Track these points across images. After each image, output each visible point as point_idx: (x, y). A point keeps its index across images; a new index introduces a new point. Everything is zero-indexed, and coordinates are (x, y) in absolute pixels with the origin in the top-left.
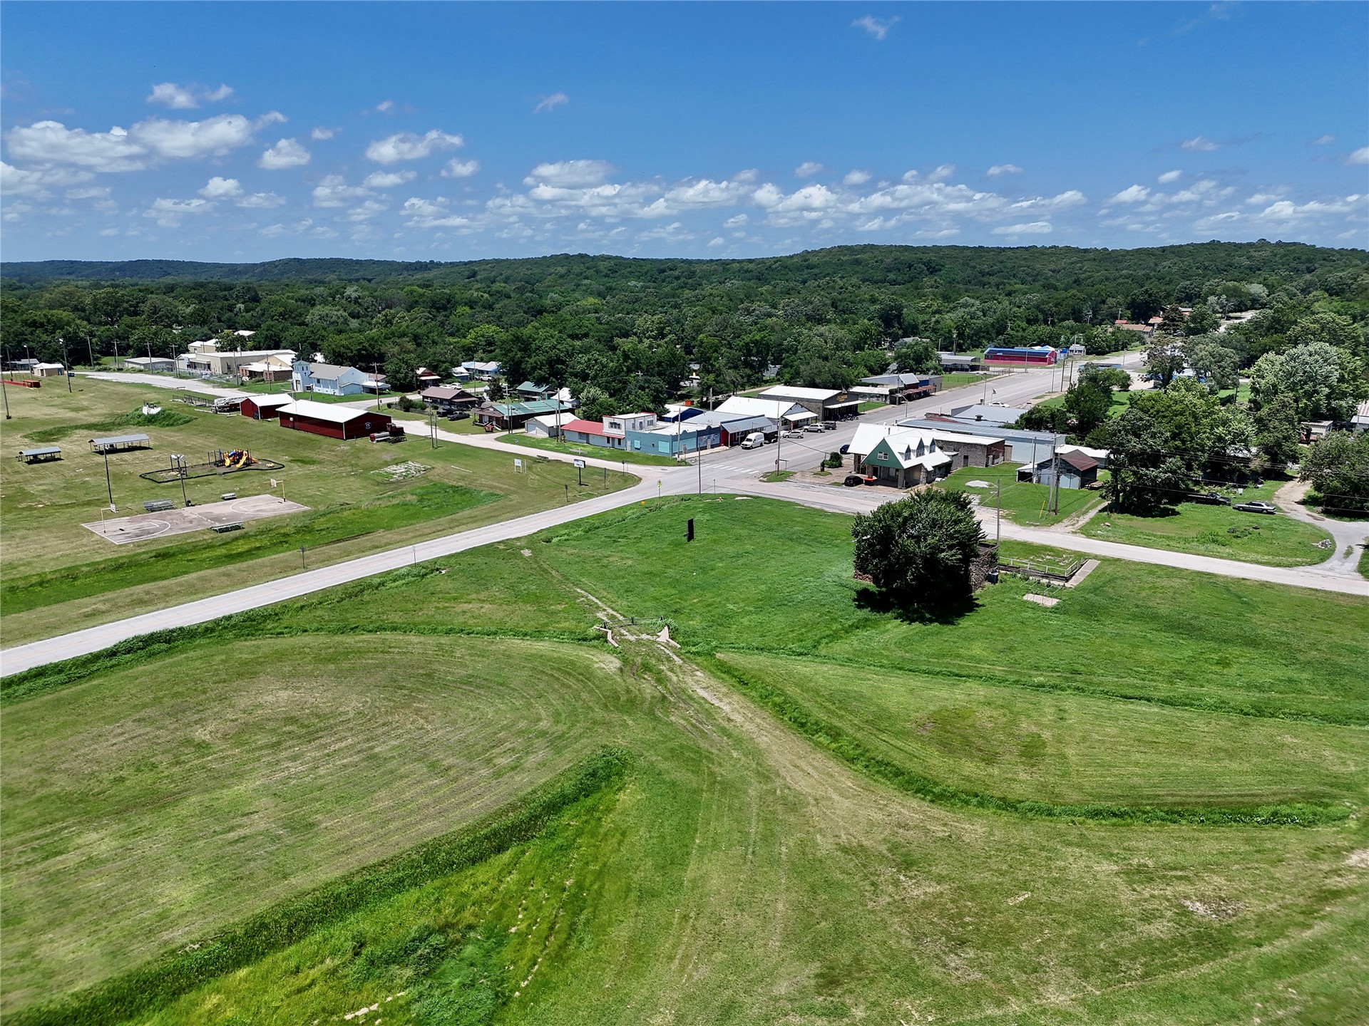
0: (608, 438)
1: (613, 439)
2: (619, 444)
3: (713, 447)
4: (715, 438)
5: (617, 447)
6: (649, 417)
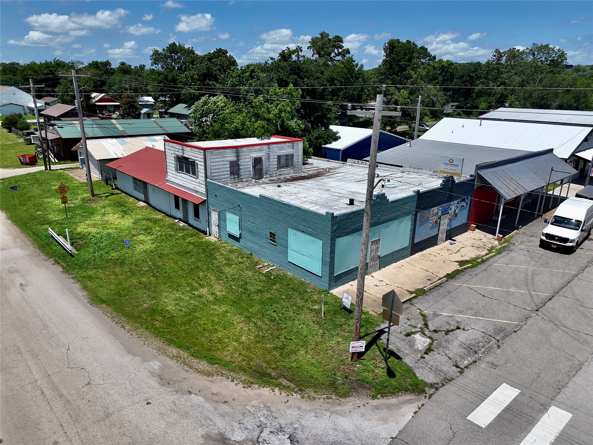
0: (176, 198)
1: (185, 201)
2: (197, 215)
3: (451, 235)
4: (460, 210)
5: (192, 223)
6: (282, 149)
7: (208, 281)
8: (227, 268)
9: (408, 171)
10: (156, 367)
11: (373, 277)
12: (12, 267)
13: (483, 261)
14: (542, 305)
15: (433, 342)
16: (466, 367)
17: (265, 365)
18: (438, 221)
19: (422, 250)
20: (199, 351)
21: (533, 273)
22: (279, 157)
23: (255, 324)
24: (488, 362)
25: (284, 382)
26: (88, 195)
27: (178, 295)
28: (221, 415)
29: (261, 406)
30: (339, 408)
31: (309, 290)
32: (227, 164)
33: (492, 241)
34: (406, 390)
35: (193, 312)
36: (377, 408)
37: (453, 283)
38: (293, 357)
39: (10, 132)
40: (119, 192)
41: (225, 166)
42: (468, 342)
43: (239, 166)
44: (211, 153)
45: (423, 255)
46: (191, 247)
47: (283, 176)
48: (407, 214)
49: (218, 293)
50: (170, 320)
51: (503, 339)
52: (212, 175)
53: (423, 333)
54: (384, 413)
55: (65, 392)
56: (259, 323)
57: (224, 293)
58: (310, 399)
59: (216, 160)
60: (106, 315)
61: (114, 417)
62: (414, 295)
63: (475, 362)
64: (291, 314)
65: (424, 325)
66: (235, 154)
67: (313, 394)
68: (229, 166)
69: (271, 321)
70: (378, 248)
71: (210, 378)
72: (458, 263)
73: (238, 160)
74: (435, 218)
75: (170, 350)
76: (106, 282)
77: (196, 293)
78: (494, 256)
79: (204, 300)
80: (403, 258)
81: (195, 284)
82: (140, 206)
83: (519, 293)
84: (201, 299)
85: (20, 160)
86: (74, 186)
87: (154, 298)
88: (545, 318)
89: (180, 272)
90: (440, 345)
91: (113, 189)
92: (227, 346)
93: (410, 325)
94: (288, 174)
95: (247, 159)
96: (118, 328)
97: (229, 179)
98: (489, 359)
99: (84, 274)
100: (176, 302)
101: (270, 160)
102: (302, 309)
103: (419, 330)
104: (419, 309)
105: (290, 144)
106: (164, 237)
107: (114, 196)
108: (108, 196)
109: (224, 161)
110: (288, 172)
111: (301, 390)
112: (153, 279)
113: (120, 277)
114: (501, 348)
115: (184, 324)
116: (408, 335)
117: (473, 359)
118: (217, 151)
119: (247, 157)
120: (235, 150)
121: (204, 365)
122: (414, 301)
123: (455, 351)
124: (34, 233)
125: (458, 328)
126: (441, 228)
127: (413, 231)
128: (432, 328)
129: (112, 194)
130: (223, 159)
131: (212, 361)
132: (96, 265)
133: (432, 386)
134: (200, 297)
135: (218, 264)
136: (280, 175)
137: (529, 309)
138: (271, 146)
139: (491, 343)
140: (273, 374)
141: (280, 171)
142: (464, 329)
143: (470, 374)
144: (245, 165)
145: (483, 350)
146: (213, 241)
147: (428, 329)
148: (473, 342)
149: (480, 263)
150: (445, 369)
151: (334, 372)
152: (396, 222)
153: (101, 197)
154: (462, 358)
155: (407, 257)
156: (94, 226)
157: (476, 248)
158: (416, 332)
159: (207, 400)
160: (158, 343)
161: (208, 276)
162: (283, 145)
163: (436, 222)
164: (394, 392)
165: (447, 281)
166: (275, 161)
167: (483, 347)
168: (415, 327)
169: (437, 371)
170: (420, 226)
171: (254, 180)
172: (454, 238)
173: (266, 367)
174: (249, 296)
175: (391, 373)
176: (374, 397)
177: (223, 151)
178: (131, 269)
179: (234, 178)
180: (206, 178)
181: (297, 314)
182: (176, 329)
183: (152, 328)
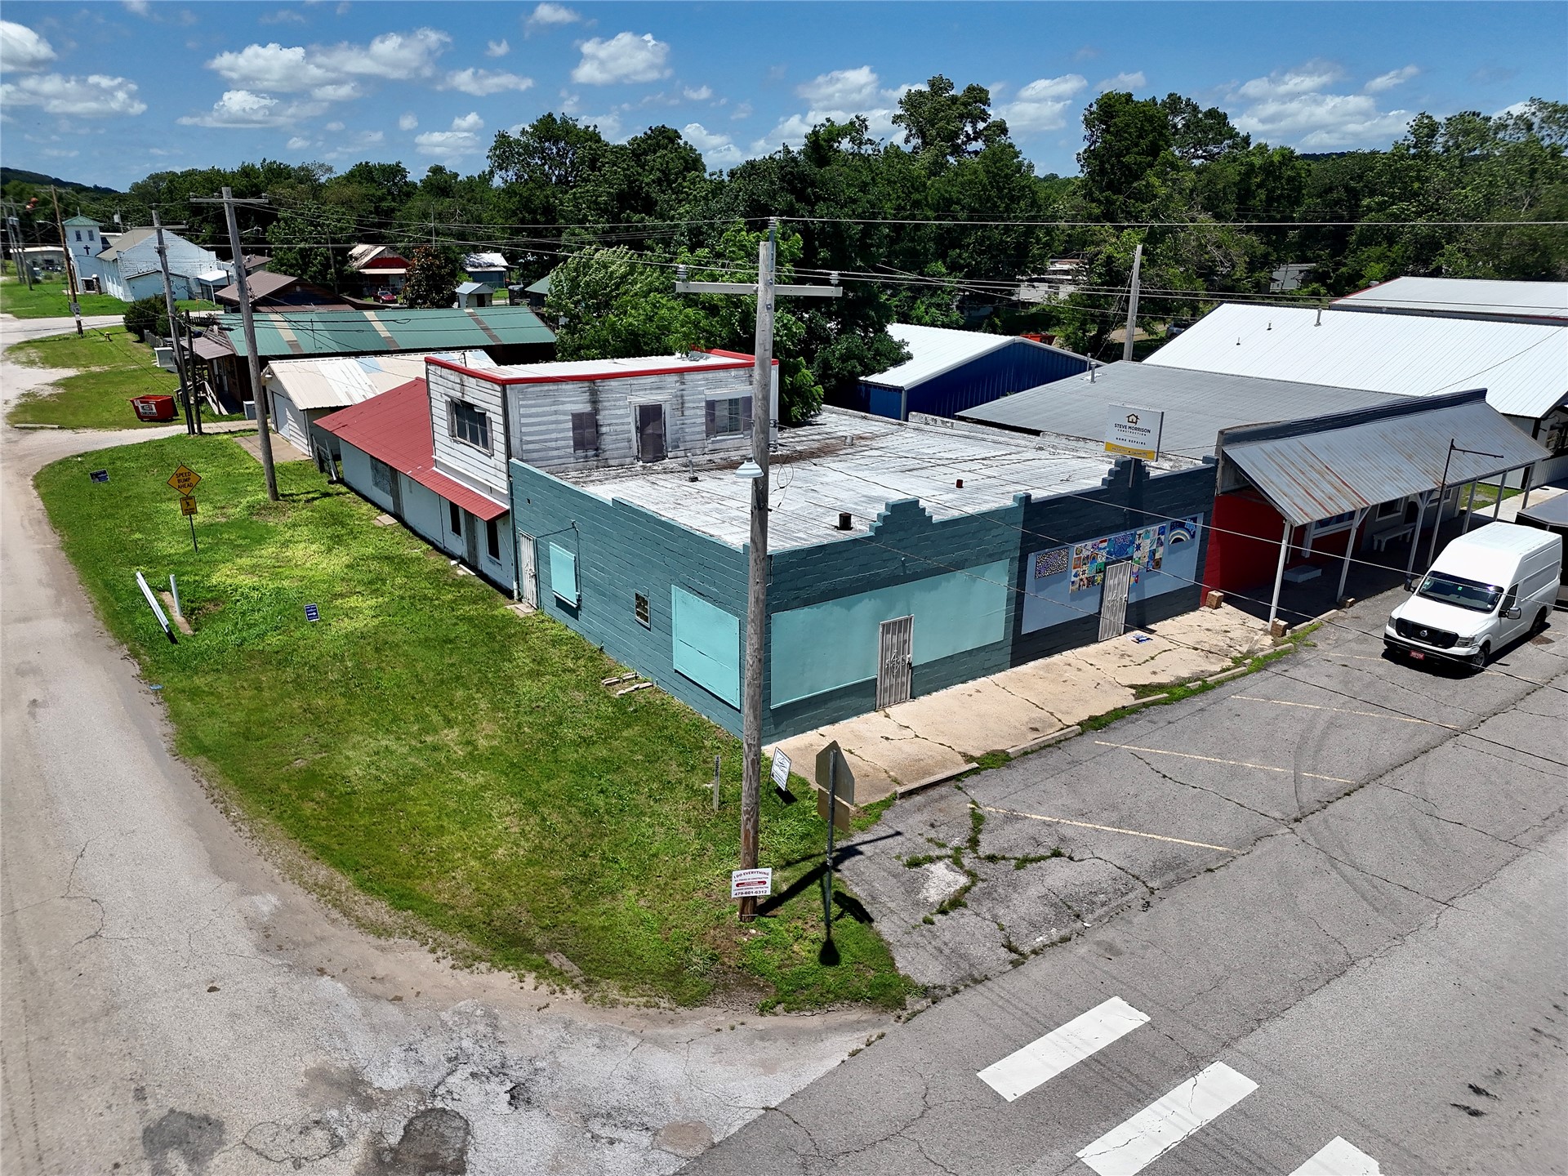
0: (454, 508)
1: (470, 517)
2: (494, 550)
3: (1141, 616)
4: (1171, 552)
5: (485, 571)
6: (718, 384)
7: (469, 711)
8: (529, 682)
9: (1053, 447)
10: (265, 909)
11: (887, 716)
12: (29, 662)
13: (1205, 688)
14: (1318, 806)
15: (974, 884)
16: (1034, 952)
17: (525, 917)
18: (1099, 578)
19: (1049, 653)
20: (381, 877)
21: (1332, 724)
22: (711, 405)
23: (544, 819)
24: (1098, 944)
25: (558, 960)
26: (264, 496)
27: (384, 743)
28: (373, 1028)
29: (479, 1012)
30: (667, 1031)
31: (707, 743)
32: (566, 421)
33: (1256, 638)
34: (856, 998)
35: (404, 784)
36: (764, 1036)
37: (1098, 741)
38: (605, 904)
39: (142, 340)
40: (344, 489)
41: (562, 426)
42: (1070, 890)
43: (597, 426)
44: (521, 391)
45: (1047, 668)
46: (463, 627)
47: (722, 455)
48: (994, 557)
49: (482, 743)
50: (344, 801)
51: (1169, 886)
52: (525, 447)
53: (957, 862)
54: (772, 1050)
55: (33, 951)
56: (555, 818)
57: (495, 743)
58: (603, 1004)
59: (534, 410)
60: (198, 781)
61: (122, 1014)
62: (975, 765)
63: (1065, 940)
64: (642, 799)
65: (969, 841)
66: (586, 396)
67: (614, 994)
68: (570, 425)
69: (585, 814)
70: (905, 642)
71: (382, 942)
72: (1134, 691)
73: (596, 411)
74: (1088, 570)
75: (314, 870)
76: (229, 705)
77: (429, 739)
78: (1243, 675)
79: (441, 757)
80: (987, 671)
81: (436, 718)
82: (381, 525)
83: (1267, 773)
84: (435, 754)
85: (136, 408)
86: (242, 475)
87: (325, 747)
88: (1311, 840)
89: (411, 689)
90: (988, 894)
91: (331, 482)
92: (453, 869)
93: (930, 840)
94: (738, 449)
95: (620, 408)
96: (213, 813)
97: (572, 460)
98: (1107, 934)
99: (185, 684)
100: (375, 758)
101: (686, 413)
102: (672, 790)
103: (950, 852)
104: (973, 802)
105: (741, 372)
106: (406, 603)
107: (327, 500)
108: (314, 499)
109: (556, 412)
110: (736, 443)
111: (588, 982)
112: (341, 701)
113: (266, 694)
114: (1151, 910)
115: (371, 811)
116: (915, 863)
117: (1065, 932)
118: (538, 388)
119: (621, 403)
120: (586, 384)
121: (379, 910)
122: (968, 781)
123: (1023, 910)
124: (106, 585)
125: (1057, 854)
126: (1109, 597)
127: (1018, 602)
128: (985, 849)
129: (326, 495)
130: (554, 408)
131: (402, 900)
132: (218, 664)
133: (925, 991)
134: (435, 748)
135: (509, 673)
136: (714, 451)
137: (1277, 815)
138: (688, 377)
139: (1131, 896)
140: (539, 941)
141: (713, 442)
142: (1071, 858)
143: (1037, 970)
144: (616, 424)
145: (1099, 912)
146: (522, 616)
147: (975, 851)
148: (1082, 891)
149: (1194, 693)
150: (976, 951)
151: (687, 944)
152: (961, 576)
153: (294, 501)
154: (1035, 927)
155: (1000, 668)
156: (253, 570)
157: (1202, 654)
158: (939, 858)
159: (354, 991)
160: (291, 852)
161: (474, 699)
162: (721, 374)
163: (1091, 581)
164: (822, 1001)
165: (1080, 734)
166: (700, 416)
167: (1103, 904)
168: (943, 846)
169: (953, 955)
170: (1039, 589)
171: (641, 463)
172: (1152, 627)
173: (528, 923)
174: (555, 751)
175: (829, 954)
176: (763, 1010)
177: (552, 387)
178: (299, 676)
179: (586, 457)
180: (509, 456)
181: (656, 801)
182: (348, 823)
183: (290, 817)
